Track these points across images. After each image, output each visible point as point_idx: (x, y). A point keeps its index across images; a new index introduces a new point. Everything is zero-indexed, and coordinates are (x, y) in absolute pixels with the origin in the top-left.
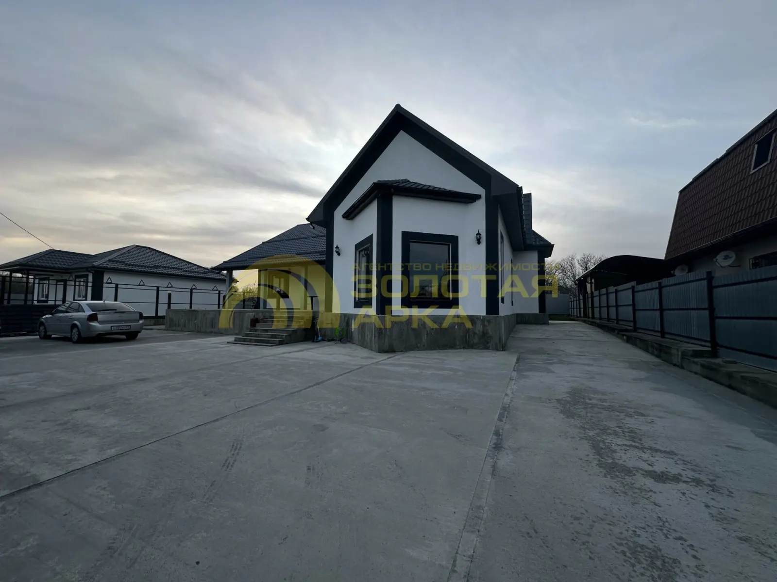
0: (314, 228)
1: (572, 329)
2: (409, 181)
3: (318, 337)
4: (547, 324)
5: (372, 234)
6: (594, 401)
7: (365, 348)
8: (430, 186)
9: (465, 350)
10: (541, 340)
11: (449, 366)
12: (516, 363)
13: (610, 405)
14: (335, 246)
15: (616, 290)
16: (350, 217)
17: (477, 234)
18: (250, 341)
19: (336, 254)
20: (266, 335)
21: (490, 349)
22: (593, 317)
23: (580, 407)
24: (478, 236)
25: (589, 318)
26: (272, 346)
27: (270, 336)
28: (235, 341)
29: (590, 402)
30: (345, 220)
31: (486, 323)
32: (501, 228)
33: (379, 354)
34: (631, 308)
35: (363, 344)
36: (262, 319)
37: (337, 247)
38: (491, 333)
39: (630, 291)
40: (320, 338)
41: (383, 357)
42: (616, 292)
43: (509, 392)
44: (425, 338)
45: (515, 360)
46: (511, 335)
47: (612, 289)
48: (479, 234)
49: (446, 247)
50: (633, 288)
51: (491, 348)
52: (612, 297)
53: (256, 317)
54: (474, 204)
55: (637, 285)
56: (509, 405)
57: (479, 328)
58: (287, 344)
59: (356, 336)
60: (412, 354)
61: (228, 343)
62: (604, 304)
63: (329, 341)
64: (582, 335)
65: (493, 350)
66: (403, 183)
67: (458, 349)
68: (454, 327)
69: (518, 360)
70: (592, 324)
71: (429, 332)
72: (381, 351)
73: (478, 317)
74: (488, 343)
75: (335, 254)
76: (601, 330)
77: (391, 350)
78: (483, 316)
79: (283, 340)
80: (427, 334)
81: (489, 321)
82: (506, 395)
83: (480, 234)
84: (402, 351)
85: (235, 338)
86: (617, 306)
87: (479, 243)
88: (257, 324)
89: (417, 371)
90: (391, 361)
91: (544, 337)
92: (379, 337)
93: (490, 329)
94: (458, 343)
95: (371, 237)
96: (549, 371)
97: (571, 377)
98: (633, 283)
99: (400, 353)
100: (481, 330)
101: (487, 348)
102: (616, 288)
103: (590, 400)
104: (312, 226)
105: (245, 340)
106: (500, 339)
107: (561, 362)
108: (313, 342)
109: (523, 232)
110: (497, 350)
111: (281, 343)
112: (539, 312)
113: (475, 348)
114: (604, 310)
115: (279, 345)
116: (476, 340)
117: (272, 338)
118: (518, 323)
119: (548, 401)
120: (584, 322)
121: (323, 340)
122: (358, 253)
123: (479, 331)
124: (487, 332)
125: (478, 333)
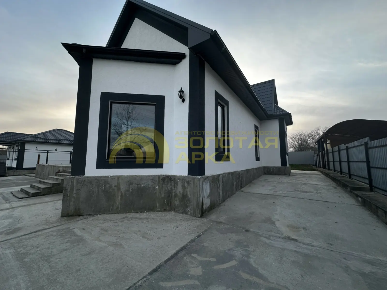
4: (289, 174)
15: (347, 147)
18: (24, 191)
21: (188, 215)
22: (329, 169)
25: (326, 169)
31: (186, 185)
33: (61, 218)
34: (365, 164)
38: (190, 196)
39: (363, 148)
42: (347, 149)
44: (118, 200)
46: (243, 189)
47: (343, 146)
48: (181, 91)
50: (366, 144)
51: (189, 213)
52: (344, 154)
54: (181, 63)
55: (371, 141)
57: (180, 188)
58: (44, 195)
62: (337, 159)
65: (191, 215)
67: (158, 211)
68: (154, 188)
70: (327, 175)
71: (123, 194)
72: (66, 215)
73: (179, 178)
74: (187, 207)
76: (334, 184)
77: (77, 214)
78: (184, 177)
79: (40, 192)
80: (122, 196)
81: (188, 183)
84: (89, 215)
86: (349, 162)
91: (272, 192)
92: (63, 199)
93: (189, 192)
94: (158, 205)
98: (367, 139)
99: (85, 217)
100: (181, 192)
101: (186, 212)
102: (347, 145)
106: (198, 203)
110: (195, 215)
111: (36, 195)
112: (282, 165)
114: (337, 164)
116: (177, 203)
118: (265, 174)
120: (322, 172)
123: (180, 192)
124: (187, 194)
125: (179, 194)
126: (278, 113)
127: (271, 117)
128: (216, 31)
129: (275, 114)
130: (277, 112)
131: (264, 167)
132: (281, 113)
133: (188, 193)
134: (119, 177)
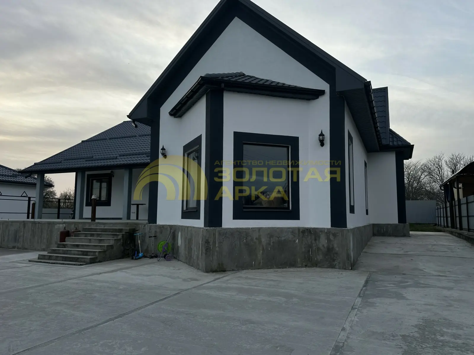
0: (136, 126)
1: (435, 243)
2: (244, 75)
3: (138, 252)
4: (408, 235)
5: (201, 135)
6: (446, 338)
7: (192, 266)
8: (267, 81)
9: (308, 269)
10: (397, 256)
11: (283, 290)
12: (364, 286)
13: (464, 343)
14: (161, 147)
16: (177, 116)
17: (320, 135)
18: (57, 258)
19: (162, 156)
20: (76, 252)
21: (336, 268)
22: (461, 228)
23: (428, 346)
24: (321, 137)
25: (457, 228)
26: (81, 265)
27: (80, 253)
28: (39, 258)
29: (442, 338)
30: (172, 119)
31: (331, 237)
32: (348, 127)
33: (206, 274)
35: (190, 262)
36: (73, 232)
37: (163, 149)
38: (337, 249)
40: (140, 255)
41: (208, 279)
43: (347, 326)
44: (260, 254)
45: (363, 282)
46: (364, 250)
48: (322, 135)
49: (285, 149)
51: (337, 267)
53: (67, 229)
54: (318, 99)
56: (344, 343)
57: (323, 241)
58: (100, 262)
59: (182, 251)
60: (243, 274)
61: (30, 261)
63: (152, 257)
64: (446, 250)
65: (340, 268)
66: (236, 76)
67: (299, 267)
68: (295, 241)
69: (367, 282)
70: (460, 236)
71: (265, 248)
72: (210, 270)
73: (322, 230)
74: (334, 260)
75: (160, 156)
77: (221, 269)
78: (327, 229)
79: (96, 258)
80: (263, 249)
81: (335, 235)
82: (343, 329)
83: (324, 135)
84: (233, 270)
85: (39, 255)
87: (322, 144)
88: (67, 238)
89: (244, 297)
90: (216, 284)
91: (401, 252)
92: (206, 254)
93: (336, 244)
94: (299, 260)
95: (200, 137)
96: (400, 297)
97: (425, 304)
99: (229, 273)
100: (325, 246)
101: (332, 267)
103: (442, 336)
104: (134, 124)
105: (50, 258)
106: (348, 256)
107: (417, 285)
108: (133, 259)
109: (377, 131)
110: (345, 268)
111: (93, 261)
112: (400, 221)
113: (320, 267)
115: (91, 263)
116: (320, 257)
117: (83, 255)
118: (374, 235)
119: (392, 338)
120: (451, 233)
121: (144, 257)
122: (186, 155)
123: (323, 246)
124: (333, 248)
125: (322, 248)
126: (395, 143)
127: (385, 149)
128: (370, 82)
129: (391, 144)
130: (393, 141)
131: (374, 225)
132: (400, 143)
133: (335, 246)
134: (260, 229)
